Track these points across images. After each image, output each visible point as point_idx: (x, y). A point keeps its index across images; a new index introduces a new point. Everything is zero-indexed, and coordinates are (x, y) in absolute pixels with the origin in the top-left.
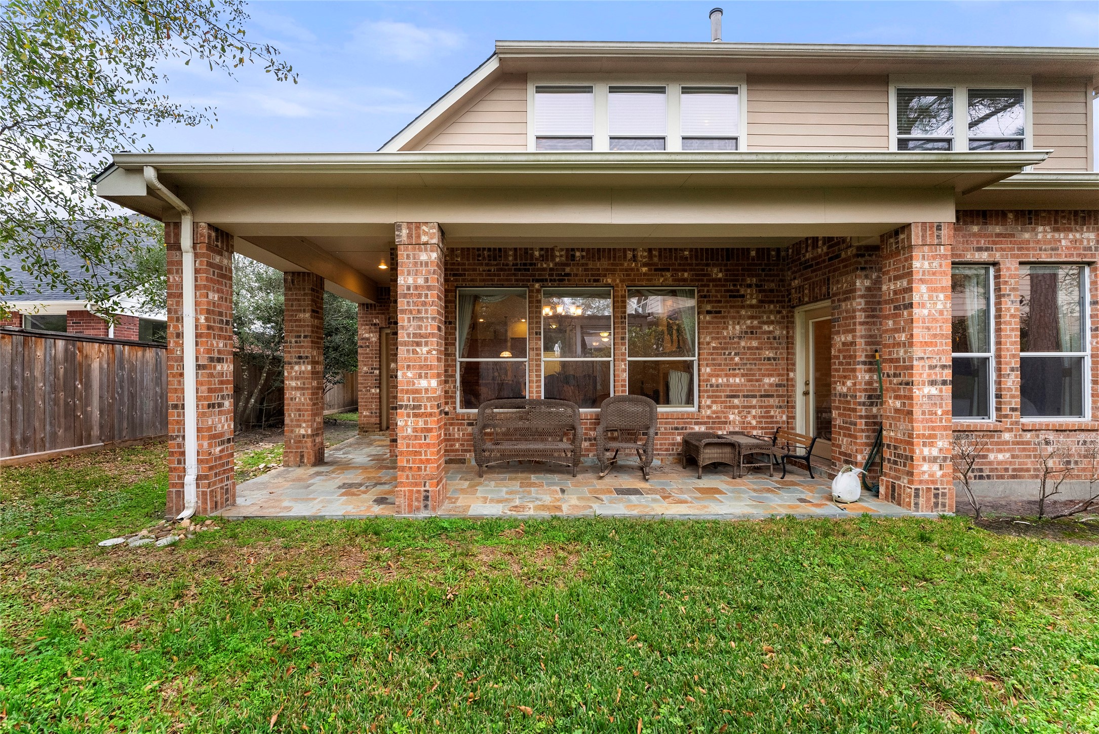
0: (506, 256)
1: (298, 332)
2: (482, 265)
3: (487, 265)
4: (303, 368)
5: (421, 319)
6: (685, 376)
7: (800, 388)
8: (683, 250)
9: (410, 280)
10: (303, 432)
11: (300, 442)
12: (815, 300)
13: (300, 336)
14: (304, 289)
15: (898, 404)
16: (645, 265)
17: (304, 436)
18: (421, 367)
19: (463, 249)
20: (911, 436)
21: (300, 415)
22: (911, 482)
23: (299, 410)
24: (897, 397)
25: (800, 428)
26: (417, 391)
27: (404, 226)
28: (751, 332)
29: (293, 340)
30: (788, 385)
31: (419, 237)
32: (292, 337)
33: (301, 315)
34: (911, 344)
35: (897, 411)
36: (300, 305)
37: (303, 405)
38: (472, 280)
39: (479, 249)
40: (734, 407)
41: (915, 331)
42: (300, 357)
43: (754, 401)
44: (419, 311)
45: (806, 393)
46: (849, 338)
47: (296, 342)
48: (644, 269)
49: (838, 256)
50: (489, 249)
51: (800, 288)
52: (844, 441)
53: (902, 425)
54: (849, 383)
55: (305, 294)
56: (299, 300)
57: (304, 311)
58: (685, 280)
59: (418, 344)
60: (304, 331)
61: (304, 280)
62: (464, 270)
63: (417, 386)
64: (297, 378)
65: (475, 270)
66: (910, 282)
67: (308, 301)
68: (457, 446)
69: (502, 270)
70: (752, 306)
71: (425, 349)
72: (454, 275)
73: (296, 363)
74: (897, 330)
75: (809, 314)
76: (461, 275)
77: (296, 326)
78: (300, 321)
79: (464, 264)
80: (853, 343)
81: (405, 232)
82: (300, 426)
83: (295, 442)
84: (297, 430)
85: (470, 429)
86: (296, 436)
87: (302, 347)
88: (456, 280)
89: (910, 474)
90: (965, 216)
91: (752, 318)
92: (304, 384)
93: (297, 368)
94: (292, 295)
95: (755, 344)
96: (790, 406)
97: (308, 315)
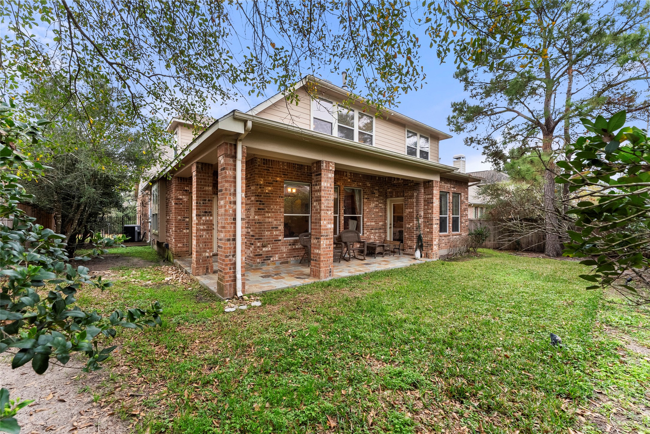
0: (304, 169)
1: (204, 197)
2: (295, 171)
3: (297, 171)
4: (208, 218)
5: (329, 200)
6: (355, 222)
7: (388, 226)
8: (360, 174)
9: (326, 185)
10: (207, 254)
11: (206, 260)
12: (398, 197)
13: (206, 200)
14: (208, 173)
15: (428, 230)
16: (349, 179)
17: (208, 257)
18: (329, 220)
19: (287, 163)
20: (432, 239)
21: (205, 245)
22: (432, 251)
23: (205, 242)
24: (428, 228)
25: (388, 239)
26: (327, 229)
27: (324, 162)
28: (376, 206)
29: (202, 202)
30: (385, 225)
31: (329, 167)
32: (201, 200)
33: (207, 188)
34: (433, 214)
35: (428, 232)
36: (206, 182)
37: (208, 239)
38: (291, 178)
39: (294, 164)
40: (372, 233)
41: (434, 210)
42: (206, 212)
43: (377, 231)
44: (328, 197)
45: (390, 228)
46: (412, 210)
47: (203, 203)
48: (349, 180)
49: (407, 184)
50: (298, 165)
51: (391, 192)
52: (409, 243)
53: (429, 236)
54: (411, 224)
55: (209, 176)
56: (205, 179)
57: (208, 186)
58: (360, 186)
59: (328, 210)
60: (208, 197)
61: (209, 168)
62: (288, 172)
63: (327, 227)
64: (204, 224)
65: (292, 173)
66: (433, 196)
67: (210, 180)
68: (285, 255)
69: (302, 174)
70: (377, 197)
71: (330, 212)
72: (284, 175)
73: (203, 216)
74: (428, 209)
75: (391, 201)
76: (286, 175)
77: (203, 194)
78: (206, 191)
79: (288, 170)
80: (413, 212)
81: (324, 164)
82: (205, 252)
83: (202, 261)
84: (204, 254)
85: (290, 247)
86: (203, 258)
87: (207, 206)
88: (285, 177)
89: (432, 249)
90: (442, 179)
91: (377, 201)
92: (208, 227)
93: (204, 218)
94: (201, 176)
95: (377, 210)
96: (385, 232)
97: (210, 188)
